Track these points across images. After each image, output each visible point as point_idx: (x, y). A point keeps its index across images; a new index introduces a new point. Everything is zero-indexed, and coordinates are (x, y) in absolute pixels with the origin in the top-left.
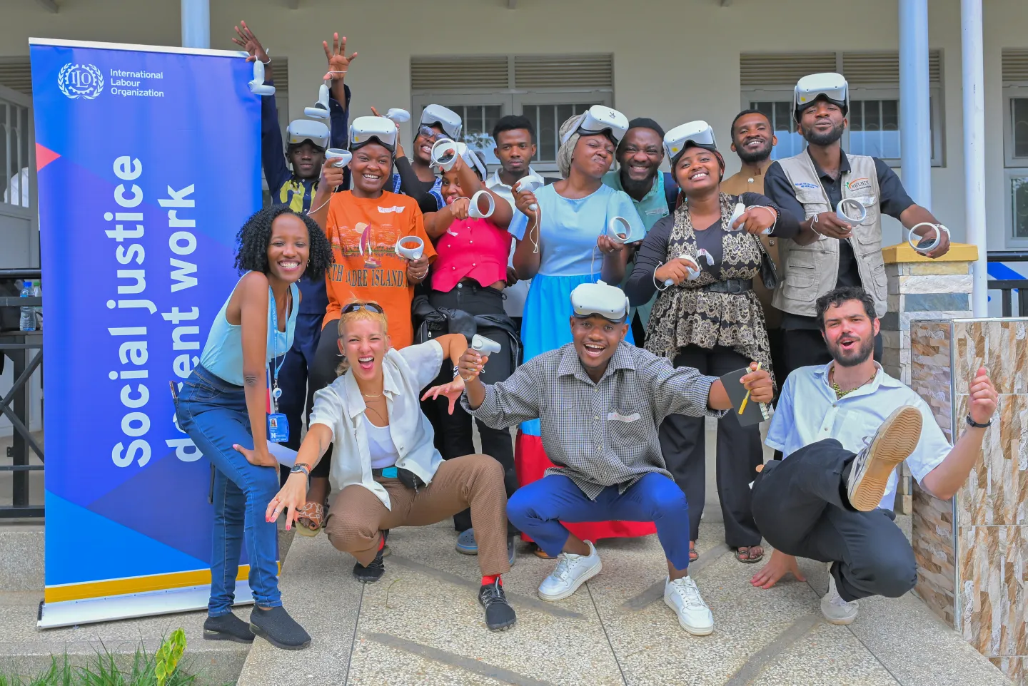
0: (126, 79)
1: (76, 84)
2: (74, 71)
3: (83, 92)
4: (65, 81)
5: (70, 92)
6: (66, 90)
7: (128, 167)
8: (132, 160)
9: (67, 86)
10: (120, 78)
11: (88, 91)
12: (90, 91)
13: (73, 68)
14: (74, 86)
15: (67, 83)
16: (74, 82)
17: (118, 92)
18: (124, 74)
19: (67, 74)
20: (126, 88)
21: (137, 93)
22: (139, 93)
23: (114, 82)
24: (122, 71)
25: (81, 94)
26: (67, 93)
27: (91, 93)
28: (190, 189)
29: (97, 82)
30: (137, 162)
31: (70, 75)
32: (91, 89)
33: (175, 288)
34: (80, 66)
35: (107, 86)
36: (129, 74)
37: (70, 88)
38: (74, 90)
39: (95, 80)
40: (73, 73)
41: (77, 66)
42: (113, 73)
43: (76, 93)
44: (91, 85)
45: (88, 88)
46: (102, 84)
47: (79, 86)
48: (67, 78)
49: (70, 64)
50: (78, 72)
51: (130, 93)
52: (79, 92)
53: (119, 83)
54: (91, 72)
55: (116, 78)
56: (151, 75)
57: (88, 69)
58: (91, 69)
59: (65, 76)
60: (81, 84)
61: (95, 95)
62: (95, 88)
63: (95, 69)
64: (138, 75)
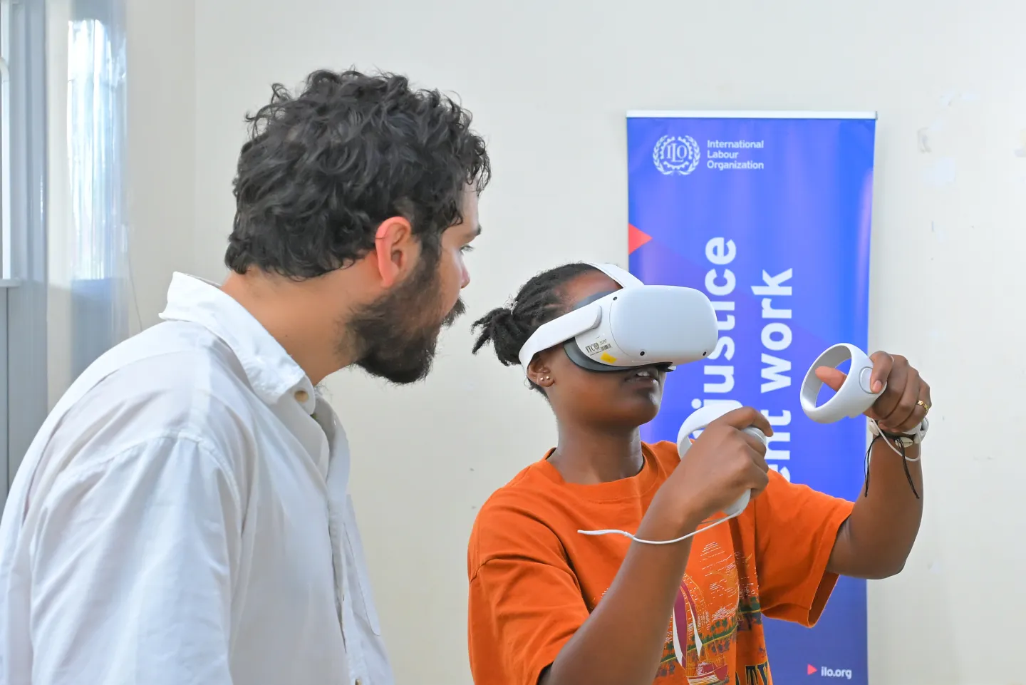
0: (724, 150)
1: (671, 159)
2: (669, 144)
3: (678, 167)
4: (660, 156)
5: (665, 167)
6: (661, 165)
7: (721, 250)
8: (726, 241)
9: (661, 161)
10: (716, 150)
11: (683, 166)
12: (686, 166)
13: (669, 141)
14: (669, 161)
15: (662, 157)
16: (669, 156)
17: (714, 165)
18: (722, 144)
19: (663, 148)
20: (723, 160)
21: (735, 166)
22: (737, 165)
23: (711, 154)
24: (719, 141)
25: (676, 169)
26: (661, 169)
27: (686, 168)
28: (788, 274)
29: (693, 156)
30: (731, 245)
31: (666, 149)
32: (687, 163)
33: (765, 388)
34: (676, 138)
35: (704, 159)
36: (727, 145)
37: (665, 163)
38: (669, 166)
39: (691, 153)
40: (669, 147)
41: (673, 139)
43: (670, 169)
44: (686, 159)
45: (682, 163)
46: (698, 157)
47: (674, 160)
48: (662, 153)
49: (666, 136)
50: (674, 145)
51: (727, 166)
52: (674, 167)
53: (716, 155)
54: (688, 144)
55: (713, 150)
56: (751, 145)
57: (684, 141)
58: (687, 141)
59: (660, 150)
60: (677, 158)
61: (691, 169)
62: (691, 162)
63: (692, 140)
64: (737, 145)
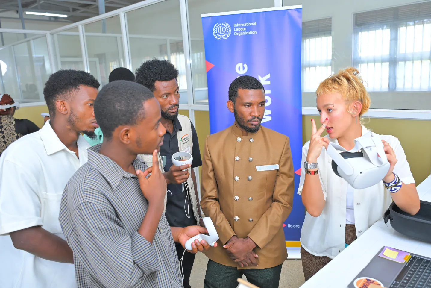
42: (235, 25)
